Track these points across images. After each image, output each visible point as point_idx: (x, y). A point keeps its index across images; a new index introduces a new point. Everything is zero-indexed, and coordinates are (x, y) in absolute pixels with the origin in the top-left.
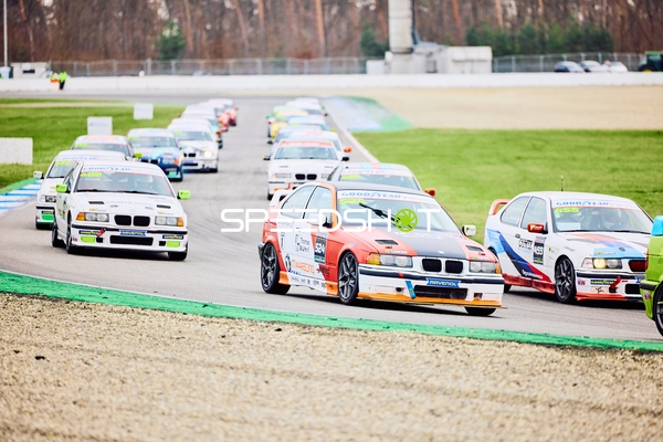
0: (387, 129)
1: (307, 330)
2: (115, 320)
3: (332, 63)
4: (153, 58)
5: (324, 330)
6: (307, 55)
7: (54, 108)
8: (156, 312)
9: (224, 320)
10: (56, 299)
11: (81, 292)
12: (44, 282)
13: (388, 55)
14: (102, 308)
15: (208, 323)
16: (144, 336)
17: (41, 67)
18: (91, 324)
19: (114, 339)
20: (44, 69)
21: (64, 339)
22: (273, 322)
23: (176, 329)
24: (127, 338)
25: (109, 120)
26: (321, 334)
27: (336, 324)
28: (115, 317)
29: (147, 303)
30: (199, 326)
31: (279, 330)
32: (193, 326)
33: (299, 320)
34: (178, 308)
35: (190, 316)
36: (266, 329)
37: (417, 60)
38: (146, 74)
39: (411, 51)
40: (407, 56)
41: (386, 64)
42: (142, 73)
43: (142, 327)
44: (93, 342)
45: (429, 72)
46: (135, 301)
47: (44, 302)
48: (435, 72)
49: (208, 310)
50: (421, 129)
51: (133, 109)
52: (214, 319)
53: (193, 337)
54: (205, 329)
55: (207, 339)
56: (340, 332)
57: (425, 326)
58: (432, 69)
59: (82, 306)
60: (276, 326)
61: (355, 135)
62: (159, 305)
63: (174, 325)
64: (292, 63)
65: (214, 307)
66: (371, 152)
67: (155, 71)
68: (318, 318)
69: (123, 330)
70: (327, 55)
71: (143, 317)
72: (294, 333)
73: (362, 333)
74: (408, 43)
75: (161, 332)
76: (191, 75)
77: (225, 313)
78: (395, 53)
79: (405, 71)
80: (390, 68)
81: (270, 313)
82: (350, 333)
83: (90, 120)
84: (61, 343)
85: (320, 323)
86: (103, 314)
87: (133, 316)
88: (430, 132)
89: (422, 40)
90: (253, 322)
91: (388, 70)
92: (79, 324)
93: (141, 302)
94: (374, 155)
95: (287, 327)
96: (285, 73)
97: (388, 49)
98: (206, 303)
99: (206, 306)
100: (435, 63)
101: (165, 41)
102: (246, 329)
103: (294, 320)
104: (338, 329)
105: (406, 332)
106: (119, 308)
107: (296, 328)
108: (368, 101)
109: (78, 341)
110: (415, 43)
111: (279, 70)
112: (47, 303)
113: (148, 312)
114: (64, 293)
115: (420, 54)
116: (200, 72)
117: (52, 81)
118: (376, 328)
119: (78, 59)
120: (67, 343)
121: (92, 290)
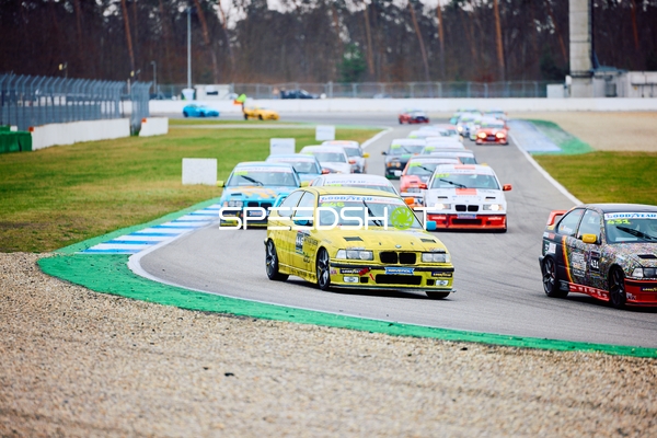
0: (568, 152)
1: (492, 349)
2: (302, 338)
3: (511, 86)
4: (335, 81)
5: (510, 349)
6: (488, 79)
7: (237, 130)
8: (342, 331)
9: (409, 339)
10: (244, 317)
11: (268, 310)
12: (231, 300)
13: (568, 79)
14: (289, 326)
15: (394, 341)
16: (331, 354)
17: (223, 89)
18: (279, 342)
19: (302, 357)
20: (226, 91)
21: (253, 357)
22: (459, 342)
23: (362, 347)
24: (314, 356)
25: (292, 142)
26: (506, 354)
27: (523, 344)
28: (302, 335)
29: (334, 321)
30: (385, 345)
31: (465, 349)
32: (380, 345)
33: (484, 339)
34: (364, 326)
35: (376, 335)
36: (451, 348)
37: (598, 84)
38: (328, 97)
39: (590, 75)
40: (587, 80)
41: (565, 87)
42: (323, 96)
43: (329, 345)
44: (281, 359)
45: (608, 96)
46: (322, 319)
47: (231, 320)
48: (615, 95)
49: (395, 329)
50: (601, 152)
51: (314, 130)
52: (400, 338)
53: (380, 355)
54: (391, 347)
55: (394, 357)
56: (525, 352)
57: (610, 347)
58: (611, 93)
59: (269, 324)
60: (462, 345)
61: (535, 157)
62: (346, 324)
63: (360, 342)
64: (472, 86)
65: (399, 326)
66: (552, 174)
67: (337, 93)
68: (503, 337)
69: (311, 348)
70: (507, 79)
71: (329, 336)
72: (479, 353)
73: (548, 353)
74: (588, 66)
75: (348, 350)
76: (372, 97)
77: (410, 332)
78: (573, 77)
79: (585, 95)
80: (570, 92)
81: (455, 332)
82: (535, 352)
83: (273, 141)
84: (250, 360)
85: (505, 342)
86: (291, 332)
87: (320, 334)
88: (610, 155)
89: (602, 64)
90: (439, 342)
91: (568, 92)
92: (266, 342)
93: (327, 321)
94: (554, 178)
95: (472, 346)
96: (465, 96)
97: (568, 73)
98: (392, 322)
99: (391, 324)
100: (615, 86)
101: (347, 63)
102: (432, 348)
103: (479, 339)
104: (523, 348)
105: (591, 352)
106: (306, 326)
107: (482, 348)
108: (548, 125)
109: (266, 359)
110: (595, 66)
111: (459, 93)
112: (235, 320)
113: (334, 330)
114: (250, 311)
115: (600, 77)
116: (381, 95)
118: (562, 348)
119: (260, 82)
120: (256, 360)
121: (279, 308)
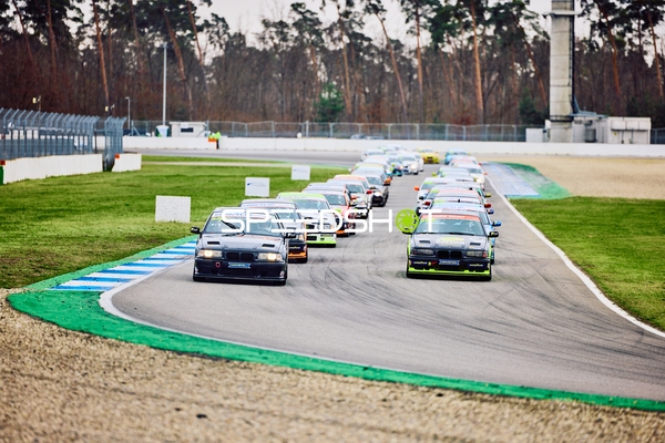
0: (545, 197)
1: (468, 396)
2: (275, 380)
3: (489, 128)
4: (311, 120)
5: (486, 397)
6: (466, 121)
7: (211, 167)
8: (316, 374)
9: (384, 384)
10: (216, 358)
11: (241, 352)
12: (204, 340)
13: (548, 123)
14: (263, 368)
15: (369, 386)
16: (305, 397)
17: (198, 126)
18: (252, 384)
19: (275, 400)
20: (202, 128)
21: (225, 398)
22: (434, 387)
23: (337, 391)
24: (287, 399)
25: (267, 180)
26: (482, 401)
27: (499, 391)
28: (276, 378)
29: (308, 364)
30: (359, 390)
31: (440, 395)
32: (354, 389)
33: (460, 386)
34: (338, 370)
35: (350, 379)
36: (427, 394)
37: (577, 129)
38: (304, 136)
39: (569, 119)
40: (567, 125)
41: (544, 131)
42: (299, 135)
43: (303, 389)
44: (253, 402)
45: (587, 141)
46: (296, 362)
47: (205, 361)
48: (594, 141)
49: (370, 374)
50: (580, 197)
51: (290, 169)
52: (375, 383)
53: (355, 399)
54: (366, 392)
55: (368, 402)
56: (502, 399)
57: (588, 396)
58: (591, 138)
59: (242, 365)
60: (438, 391)
61: (512, 202)
62: (320, 367)
63: (335, 386)
64: (450, 128)
65: (375, 370)
66: (529, 219)
67: (313, 133)
68: (479, 384)
69: (284, 391)
70: (485, 122)
71: (303, 379)
72: (455, 399)
73: (524, 401)
74: (568, 111)
75: (321, 394)
76: (349, 138)
77: (385, 377)
78: (552, 121)
79: (564, 140)
80: (549, 136)
81: (430, 377)
82: (512, 400)
83: (248, 180)
84: (222, 401)
85: (482, 389)
86: (264, 374)
87: (293, 377)
88: (589, 201)
89: (582, 109)
90: (414, 387)
91: (547, 137)
92: (239, 383)
93: (301, 363)
94: (531, 223)
95: (448, 392)
96: (443, 139)
97: (548, 117)
98: (366, 366)
99: (366, 369)
100: (595, 131)
101: (323, 102)
102: (407, 393)
103: (455, 385)
104: (499, 395)
105: (568, 401)
106: (279, 369)
107: (458, 394)
108: (526, 168)
109: (239, 401)
110: (575, 111)
111: (437, 135)
112: (208, 361)
113: (308, 373)
114: (224, 352)
115: (580, 122)
116: (357, 136)
117: (210, 140)
118: (538, 396)
119: (236, 120)
120: (228, 402)
121: (252, 350)
